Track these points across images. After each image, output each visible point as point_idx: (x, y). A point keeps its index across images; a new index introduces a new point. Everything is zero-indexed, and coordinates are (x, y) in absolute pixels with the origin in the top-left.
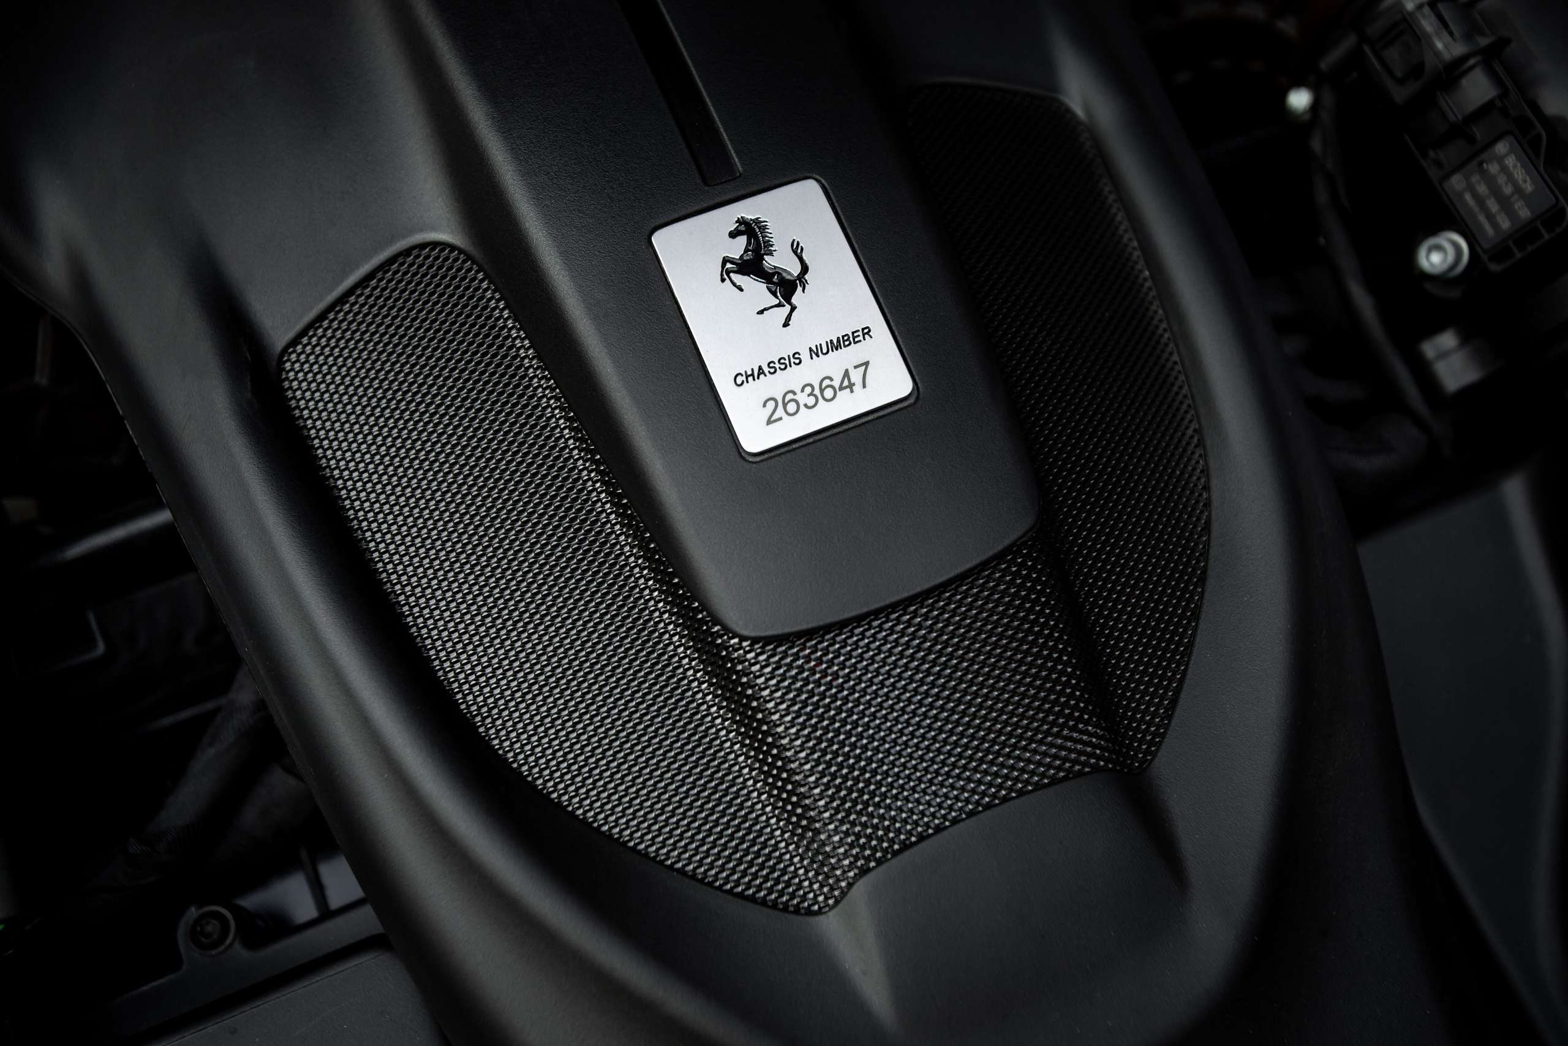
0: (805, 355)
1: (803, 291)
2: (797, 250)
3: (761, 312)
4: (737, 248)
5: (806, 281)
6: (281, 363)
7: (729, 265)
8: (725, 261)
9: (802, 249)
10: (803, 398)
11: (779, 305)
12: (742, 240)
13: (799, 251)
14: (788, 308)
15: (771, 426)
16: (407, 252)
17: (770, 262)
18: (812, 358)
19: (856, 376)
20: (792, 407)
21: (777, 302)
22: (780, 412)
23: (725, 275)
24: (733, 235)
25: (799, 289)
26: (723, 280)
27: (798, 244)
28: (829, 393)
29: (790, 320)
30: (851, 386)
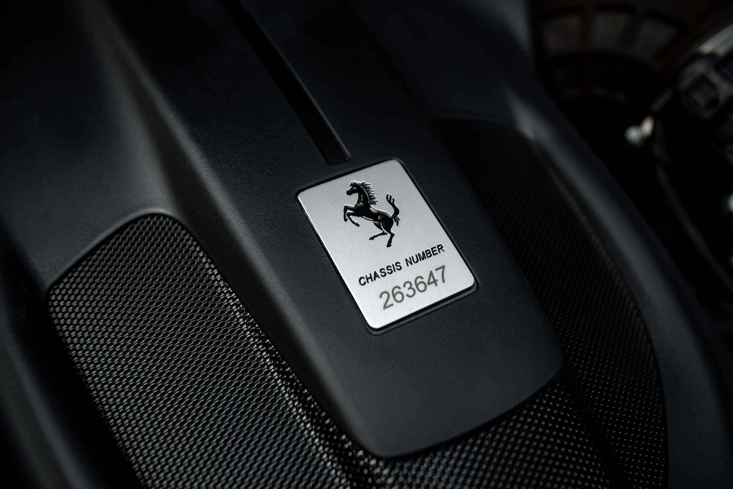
0: (403, 264)
1: (397, 225)
2: (390, 201)
3: (372, 238)
4: (353, 201)
5: (398, 218)
6: (48, 295)
7: (348, 211)
8: (346, 208)
9: (394, 200)
10: (405, 291)
11: (384, 234)
12: (356, 196)
13: (392, 201)
14: (389, 235)
15: (387, 310)
16: (136, 220)
17: (374, 208)
18: (408, 265)
19: (437, 275)
20: (399, 297)
21: (382, 232)
22: (391, 301)
23: (347, 216)
24: (349, 193)
25: (395, 224)
26: (346, 220)
27: (391, 197)
28: (421, 287)
29: (391, 242)
30: (435, 282)
